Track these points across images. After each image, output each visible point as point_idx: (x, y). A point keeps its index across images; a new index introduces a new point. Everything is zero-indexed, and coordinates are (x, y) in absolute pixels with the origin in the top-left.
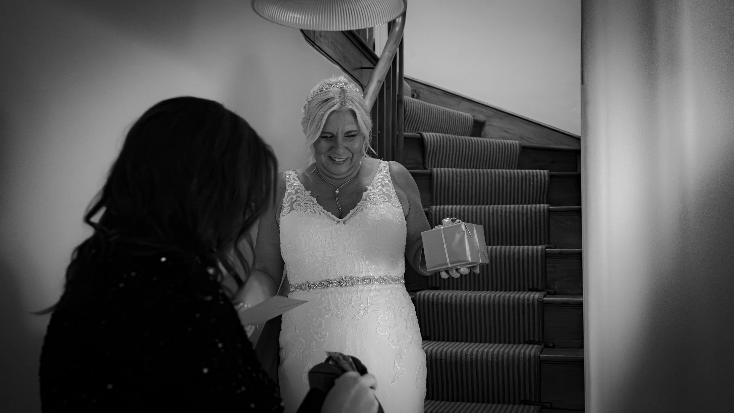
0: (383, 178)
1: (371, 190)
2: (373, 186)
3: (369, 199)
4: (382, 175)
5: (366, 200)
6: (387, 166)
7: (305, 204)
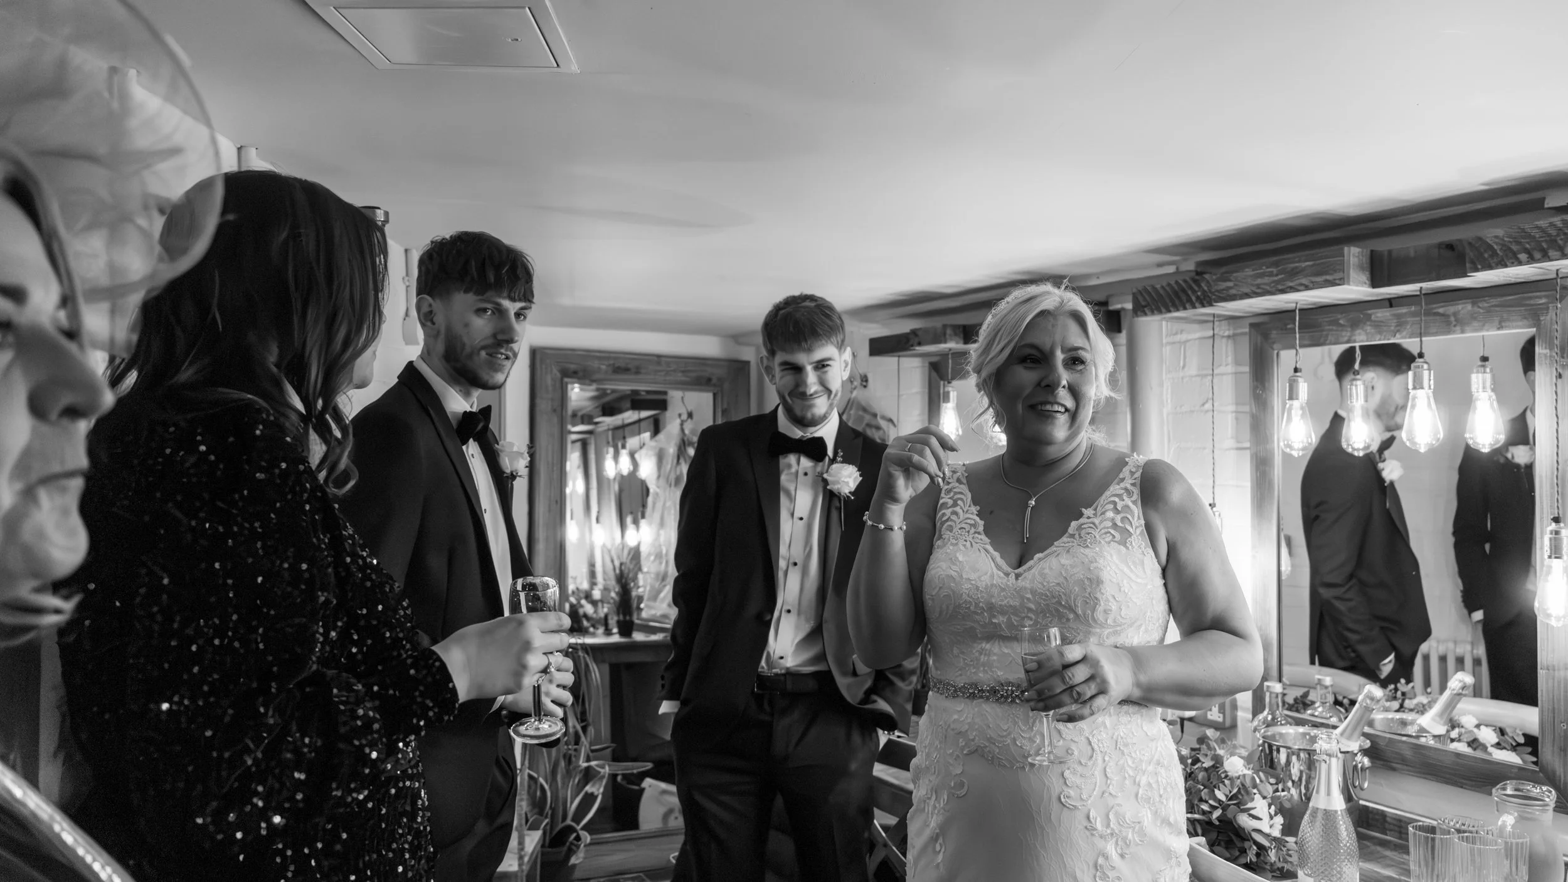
0: (1122, 494)
1: (1089, 518)
2: (1095, 509)
3: (1079, 534)
4: (1122, 489)
5: (1072, 536)
6: (1137, 471)
7: (960, 529)
